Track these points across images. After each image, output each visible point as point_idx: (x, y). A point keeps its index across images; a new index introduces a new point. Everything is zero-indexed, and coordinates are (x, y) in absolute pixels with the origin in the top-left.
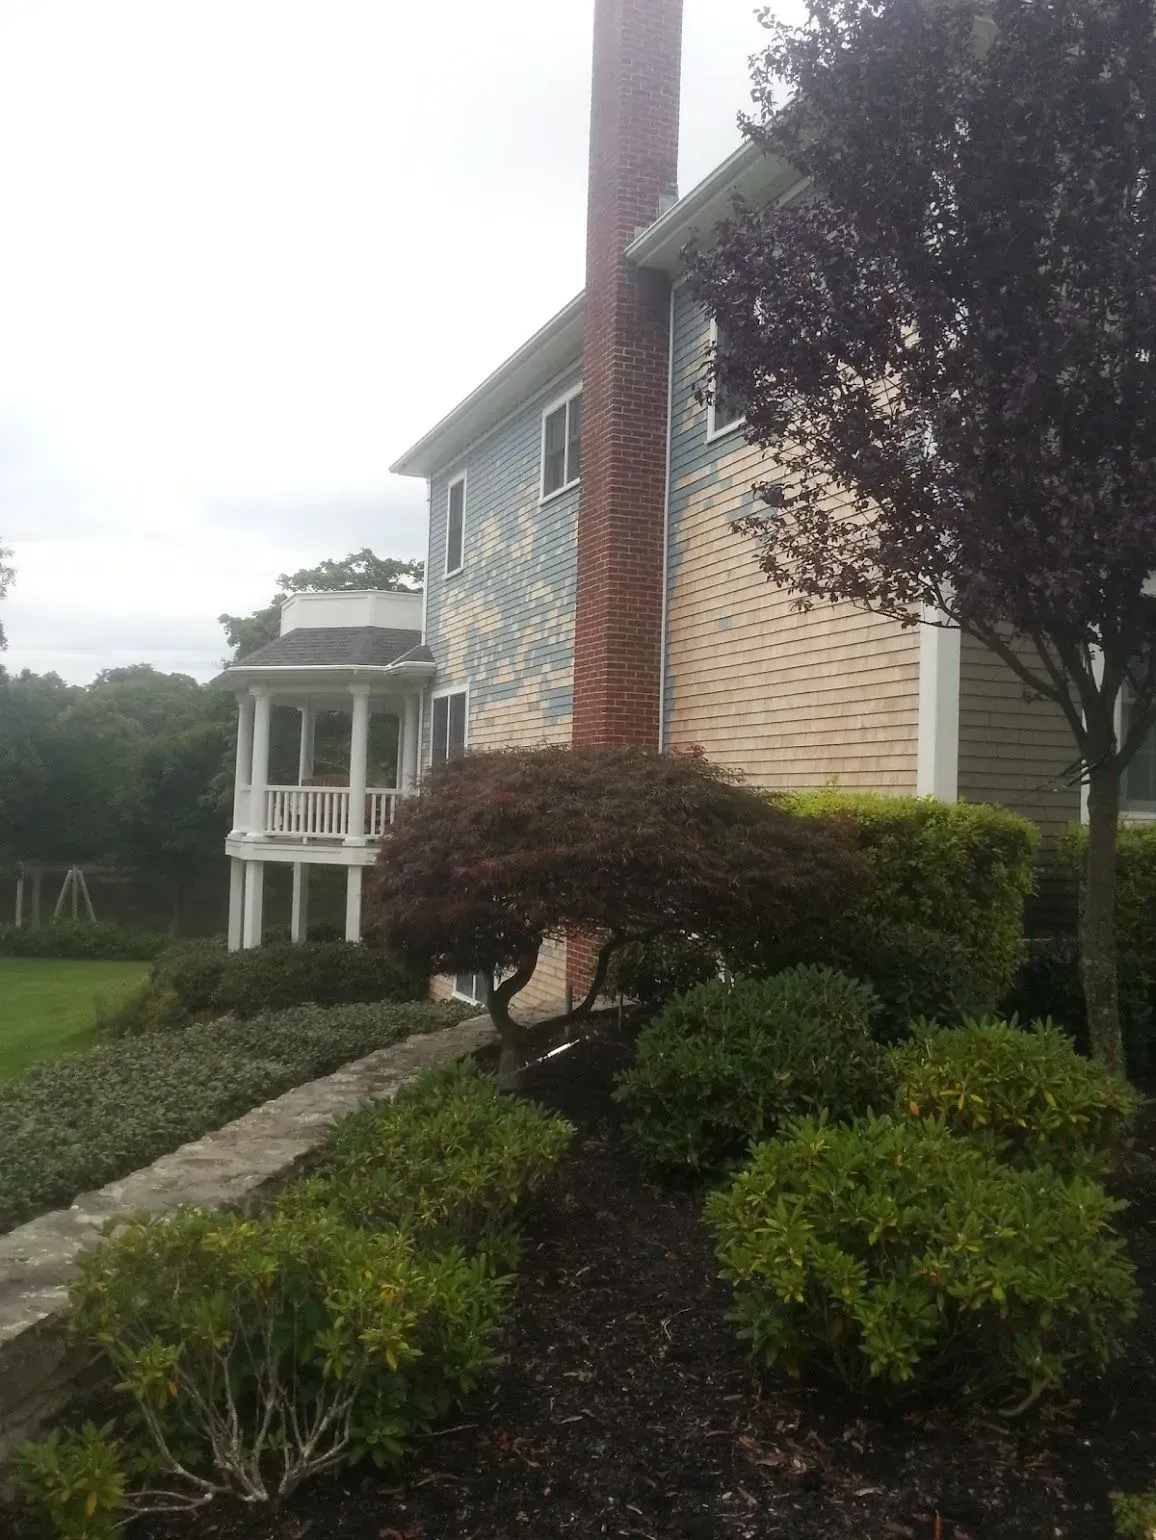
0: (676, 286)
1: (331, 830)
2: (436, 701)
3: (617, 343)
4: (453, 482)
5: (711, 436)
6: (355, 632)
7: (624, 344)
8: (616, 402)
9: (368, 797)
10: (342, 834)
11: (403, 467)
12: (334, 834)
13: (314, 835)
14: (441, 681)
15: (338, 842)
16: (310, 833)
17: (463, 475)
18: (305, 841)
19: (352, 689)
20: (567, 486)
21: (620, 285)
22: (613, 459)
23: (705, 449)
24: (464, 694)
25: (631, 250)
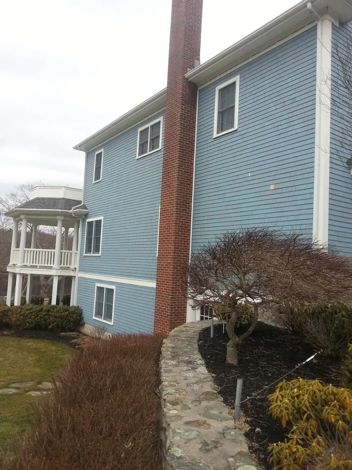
0: (199, 89)
1: (48, 264)
2: (88, 222)
3: (182, 104)
4: (97, 153)
5: (215, 135)
6: (59, 199)
7: (184, 105)
8: (181, 123)
9: (61, 253)
10: (52, 265)
11: (79, 147)
12: (49, 265)
13: (41, 265)
14: (90, 216)
15: (51, 268)
16: (40, 265)
17: (102, 150)
18: (38, 267)
19: (58, 217)
20: (148, 153)
21: (183, 86)
22: (179, 142)
23: (212, 140)
24: (101, 220)
25: (187, 75)
